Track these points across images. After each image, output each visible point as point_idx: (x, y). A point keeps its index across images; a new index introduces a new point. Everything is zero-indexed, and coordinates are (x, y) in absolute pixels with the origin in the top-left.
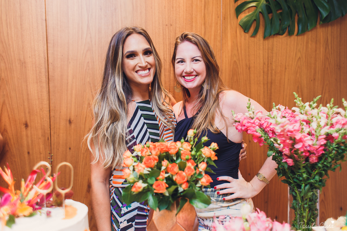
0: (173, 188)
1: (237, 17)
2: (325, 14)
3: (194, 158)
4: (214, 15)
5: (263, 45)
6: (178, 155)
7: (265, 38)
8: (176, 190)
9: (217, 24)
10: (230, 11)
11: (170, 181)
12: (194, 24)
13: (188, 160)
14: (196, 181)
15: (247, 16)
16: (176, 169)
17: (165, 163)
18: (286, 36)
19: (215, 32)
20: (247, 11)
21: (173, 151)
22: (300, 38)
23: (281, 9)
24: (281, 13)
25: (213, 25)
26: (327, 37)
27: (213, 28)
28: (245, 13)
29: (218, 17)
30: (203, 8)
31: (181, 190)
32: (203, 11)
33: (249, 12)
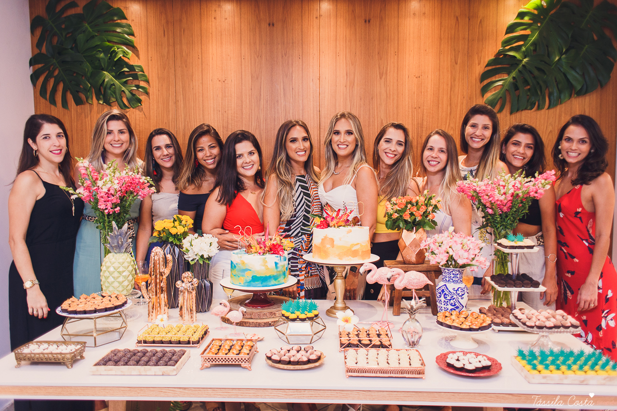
0: (413, 217)
1: (483, 96)
2: (579, 87)
3: (426, 205)
4: (459, 95)
5: (510, 121)
6: (417, 203)
7: (511, 113)
8: (415, 219)
9: (463, 104)
10: (476, 91)
11: (412, 214)
12: (440, 106)
13: (422, 205)
14: (427, 217)
15: (493, 95)
16: (415, 209)
17: (409, 206)
18: (535, 111)
19: (460, 111)
20: (493, 89)
21: (414, 201)
22: (551, 111)
23: (529, 85)
24: (529, 90)
25: (459, 105)
26: (584, 109)
27: (459, 108)
28: (491, 92)
29: (464, 98)
30: (449, 91)
31: (417, 220)
32: (449, 93)
33: (495, 91)
